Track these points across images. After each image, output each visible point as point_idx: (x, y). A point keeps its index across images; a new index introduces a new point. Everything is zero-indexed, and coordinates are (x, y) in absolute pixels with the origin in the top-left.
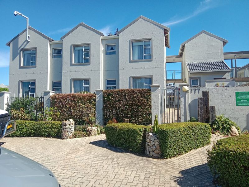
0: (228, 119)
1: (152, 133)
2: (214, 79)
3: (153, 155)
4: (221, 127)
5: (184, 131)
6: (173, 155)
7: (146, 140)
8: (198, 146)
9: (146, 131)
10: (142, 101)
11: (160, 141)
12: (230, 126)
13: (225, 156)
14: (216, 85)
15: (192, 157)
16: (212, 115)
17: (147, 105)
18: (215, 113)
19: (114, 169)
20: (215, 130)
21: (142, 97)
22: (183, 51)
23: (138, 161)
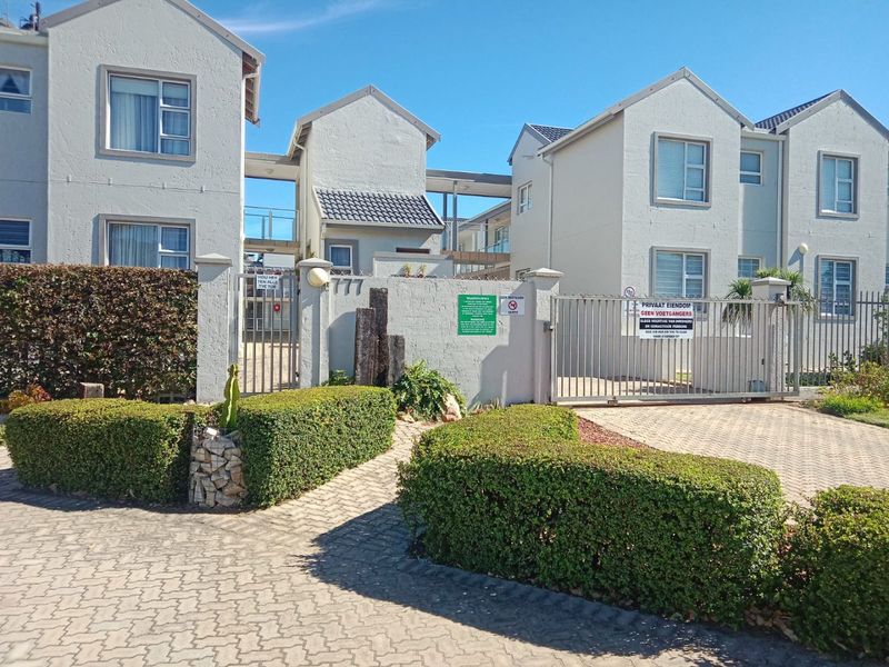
0: (436, 374)
1: (215, 427)
2: (399, 250)
3: (216, 503)
4: (419, 399)
5: (323, 415)
6: (285, 494)
7: (193, 455)
8: (358, 457)
9: (194, 422)
10: (159, 315)
11: (243, 453)
12: (441, 392)
13: (444, 474)
14: (403, 270)
15: (346, 492)
16: (395, 361)
17: (179, 331)
18: (403, 358)
19: (74, 571)
20: (402, 407)
21: (160, 300)
22: (303, 144)
23: (165, 528)
